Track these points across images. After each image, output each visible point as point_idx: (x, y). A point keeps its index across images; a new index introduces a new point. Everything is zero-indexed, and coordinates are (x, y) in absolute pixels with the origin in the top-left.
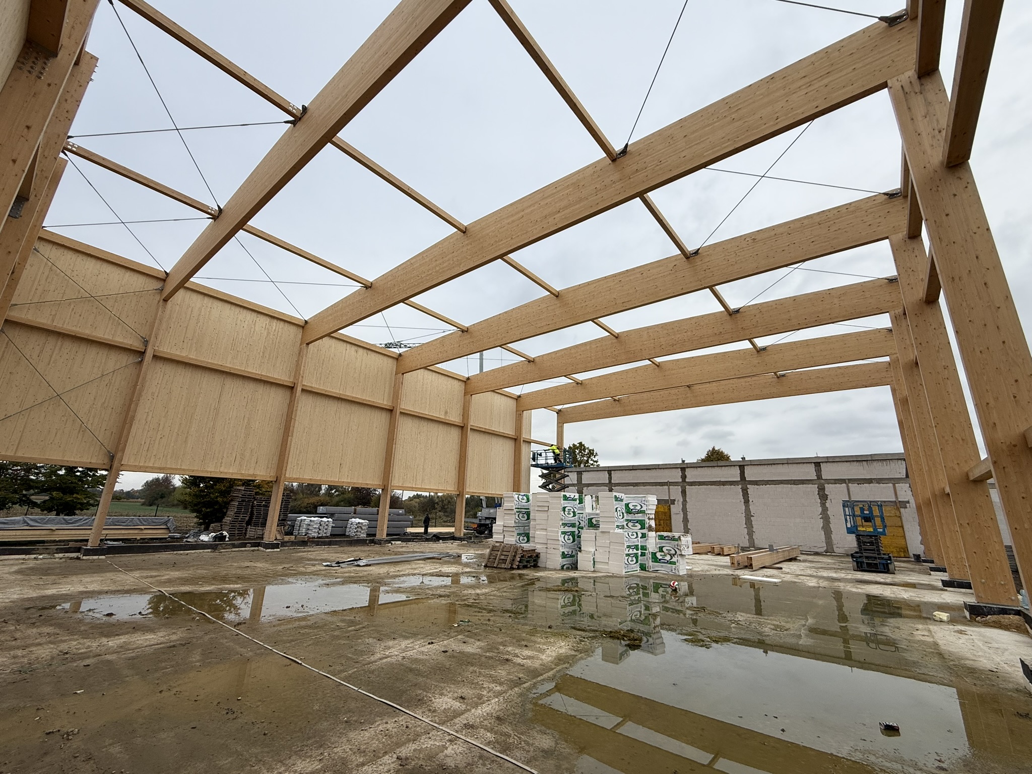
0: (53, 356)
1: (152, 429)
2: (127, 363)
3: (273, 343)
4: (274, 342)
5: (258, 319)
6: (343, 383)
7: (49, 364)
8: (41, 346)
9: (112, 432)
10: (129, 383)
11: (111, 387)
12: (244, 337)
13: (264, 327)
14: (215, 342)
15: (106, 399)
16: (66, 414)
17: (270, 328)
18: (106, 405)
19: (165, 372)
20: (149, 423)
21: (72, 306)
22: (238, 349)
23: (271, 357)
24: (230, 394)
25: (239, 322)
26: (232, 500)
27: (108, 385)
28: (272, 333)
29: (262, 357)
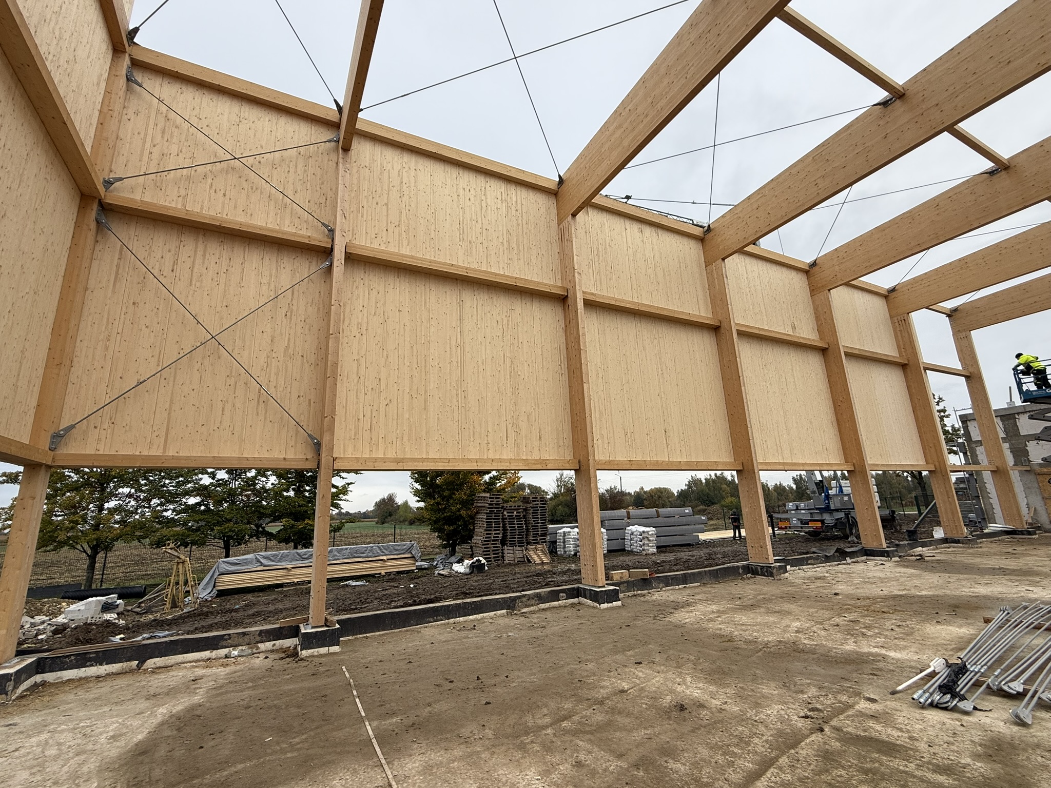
0: (195, 270)
1: (370, 390)
2: (309, 272)
3: (519, 225)
4: (520, 221)
5: (488, 185)
6: (635, 287)
7: (191, 285)
8: (173, 252)
9: (310, 400)
10: (319, 309)
11: (294, 318)
12: (474, 218)
13: (500, 197)
14: (433, 228)
15: (289, 339)
16: (231, 372)
17: (509, 200)
18: (291, 351)
19: (370, 285)
20: (362, 378)
21: (209, 180)
22: (470, 238)
23: (521, 248)
24: (475, 317)
25: (461, 192)
26: (477, 513)
27: (288, 314)
28: (513, 208)
29: (509, 248)
